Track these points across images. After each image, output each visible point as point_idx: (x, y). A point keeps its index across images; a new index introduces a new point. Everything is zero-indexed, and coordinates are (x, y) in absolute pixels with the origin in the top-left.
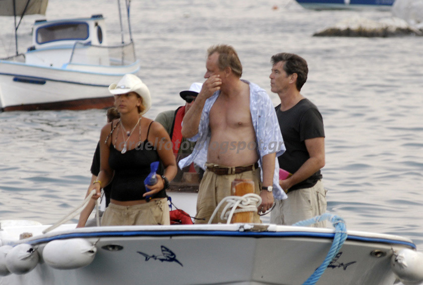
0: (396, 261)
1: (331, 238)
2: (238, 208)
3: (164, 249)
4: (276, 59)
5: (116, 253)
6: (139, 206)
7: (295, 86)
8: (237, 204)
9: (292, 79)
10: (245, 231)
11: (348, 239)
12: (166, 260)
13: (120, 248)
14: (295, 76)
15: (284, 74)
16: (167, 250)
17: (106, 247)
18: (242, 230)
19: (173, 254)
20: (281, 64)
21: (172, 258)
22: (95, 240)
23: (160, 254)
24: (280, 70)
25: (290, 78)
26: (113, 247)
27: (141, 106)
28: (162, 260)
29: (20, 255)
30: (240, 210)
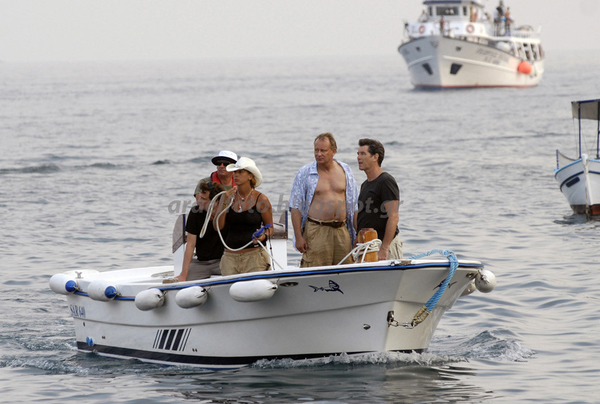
0: (482, 279)
1: (448, 266)
2: (368, 249)
3: (331, 282)
4: (362, 143)
5: (292, 288)
6: (250, 253)
7: (377, 163)
8: (368, 247)
9: (375, 159)
10: (395, 265)
11: (459, 266)
12: (331, 290)
13: (295, 284)
14: (377, 155)
15: (369, 154)
16: (334, 283)
17: (283, 285)
18: (393, 265)
19: (337, 285)
20: (366, 148)
21: (336, 288)
22: (275, 280)
23: (327, 286)
24: (366, 152)
25: (373, 157)
26: (289, 284)
27: (253, 180)
28: (327, 291)
29: (195, 294)
30: (369, 251)
